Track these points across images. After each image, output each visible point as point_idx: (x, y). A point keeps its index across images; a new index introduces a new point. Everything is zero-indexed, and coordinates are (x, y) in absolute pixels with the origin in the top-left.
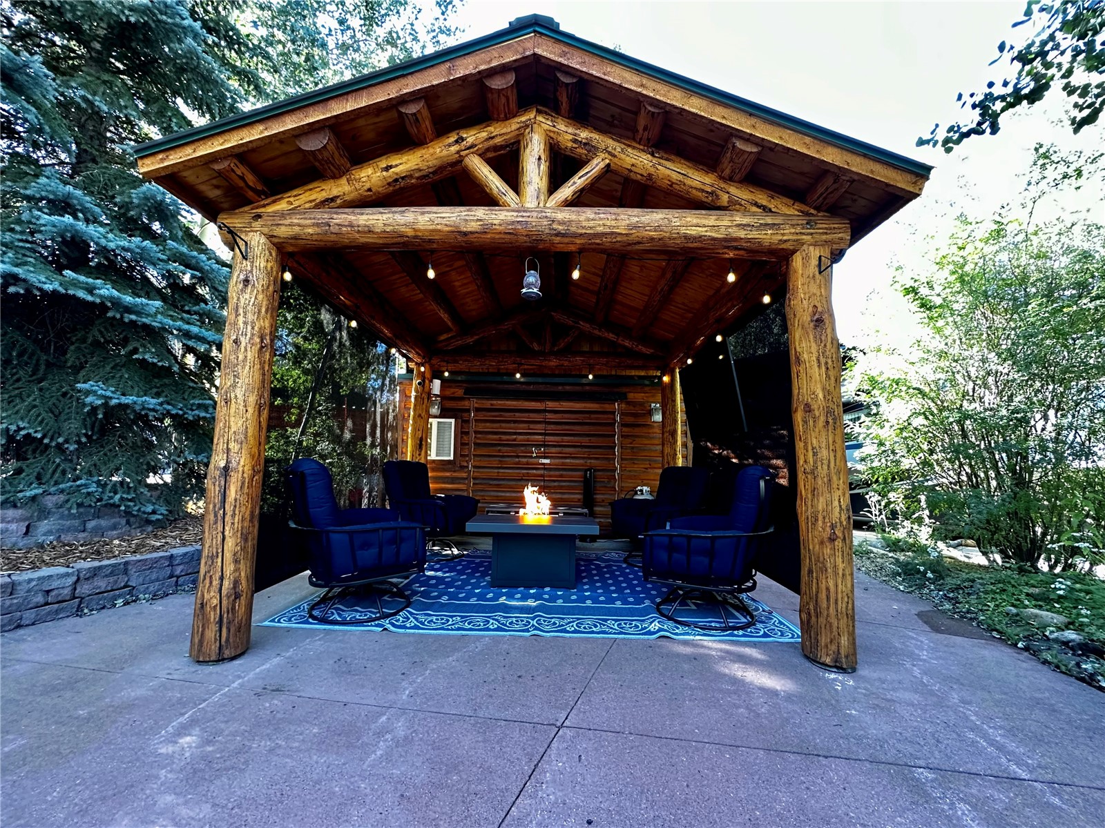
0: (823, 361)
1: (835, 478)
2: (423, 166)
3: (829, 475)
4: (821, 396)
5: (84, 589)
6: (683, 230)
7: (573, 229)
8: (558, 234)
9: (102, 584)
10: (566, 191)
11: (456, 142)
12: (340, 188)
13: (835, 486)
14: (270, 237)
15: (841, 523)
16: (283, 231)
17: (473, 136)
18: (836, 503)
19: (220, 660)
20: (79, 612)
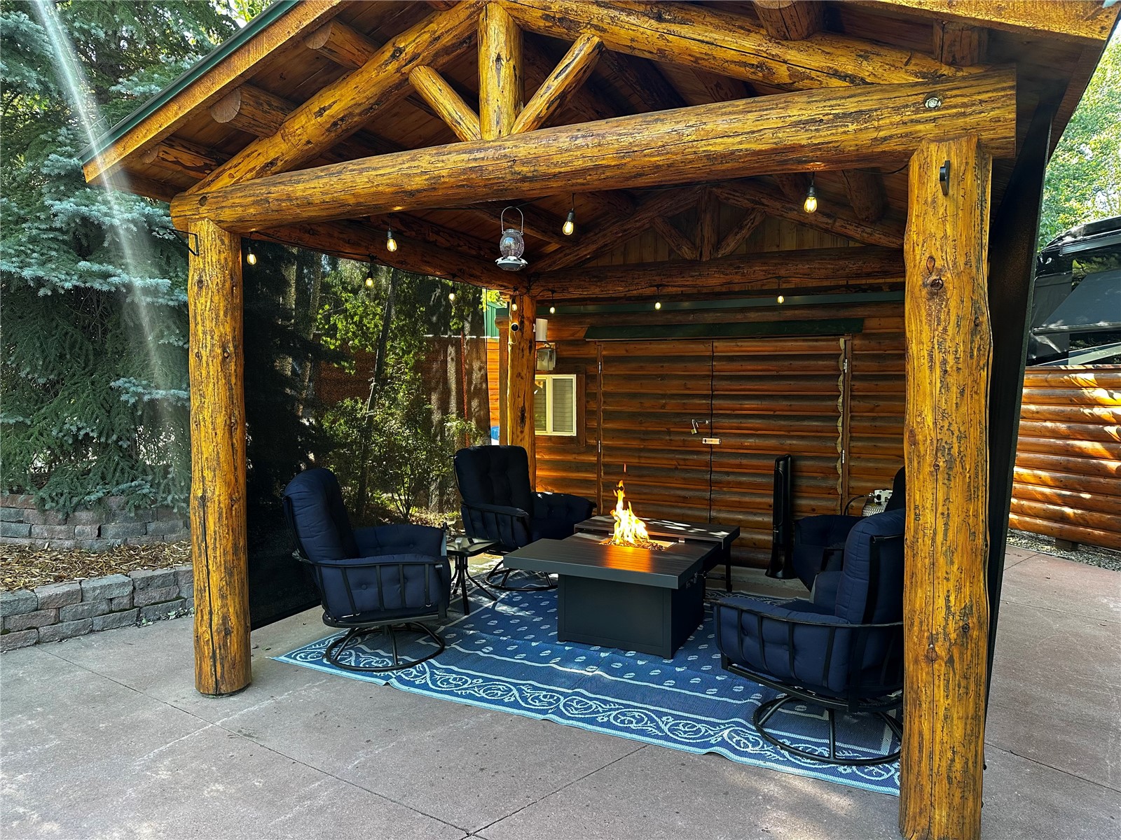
0: (938, 357)
1: (942, 560)
2: (360, 98)
3: (932, 555)
4: (929, 420)
5: (140, 599)
6: (703, 147)
7: (542, 169)
8: (524, 179)
9: (156, 594)
10: (539, 103)
11: (393, 56)
12: (275, 149)
13: (941, 574)
14: (218, 222)
15: (946, 635)
16: (228, 215)
17: (410, 43)
18: (941, 602)
19: (218, 694)
20: (138, 622)
